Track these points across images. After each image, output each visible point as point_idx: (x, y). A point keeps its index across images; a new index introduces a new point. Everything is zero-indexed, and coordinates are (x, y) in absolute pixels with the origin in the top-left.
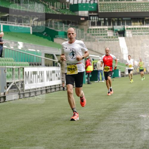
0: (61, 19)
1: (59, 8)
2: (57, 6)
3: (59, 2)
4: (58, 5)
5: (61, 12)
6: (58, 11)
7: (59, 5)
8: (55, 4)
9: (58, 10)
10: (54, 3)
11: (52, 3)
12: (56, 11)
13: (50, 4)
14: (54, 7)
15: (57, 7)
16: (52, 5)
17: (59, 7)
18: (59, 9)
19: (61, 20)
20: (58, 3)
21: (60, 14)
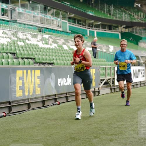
0: (144, 26)
1: (143, 18)
2: (141, 16)
3: (142, 12)
4: (141, 15)
5: (144, 21)
6: (142, 20)
7: (143, 15)
9: (142, 19)
10: (138, 13)
11: (137, 13)
12: (140, 20)
13: (135, 14)
15: (141, 17)
16: (137, 15)
17: (143, 16)
18: (143, 19)
19: (144, 28)
20: (141, 13)
21: (144, 22)
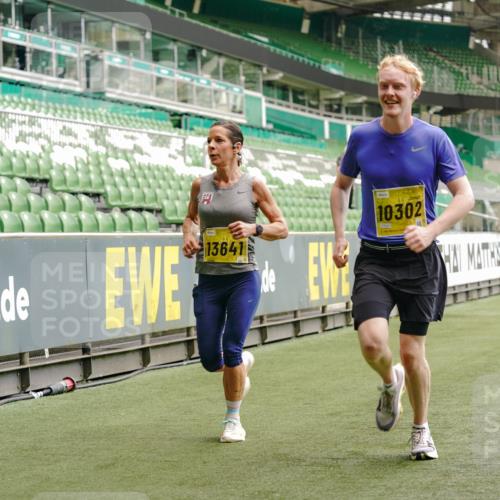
1: (496, 81)
2: (489, 75)
3: (494, 64)
4: (491, 73)
6: (492, 90)
7: (496, 73)
8: (485, 70)
9: (493, 87)
10: (482, 67)
11: (478, 67)
12: (489, 88)
13: (472, 70)
14: (482, 78)
15: (489, 79)
16: (478, 74)
17: (496, 77)
18: (496, 85)
20: (491, 68)
